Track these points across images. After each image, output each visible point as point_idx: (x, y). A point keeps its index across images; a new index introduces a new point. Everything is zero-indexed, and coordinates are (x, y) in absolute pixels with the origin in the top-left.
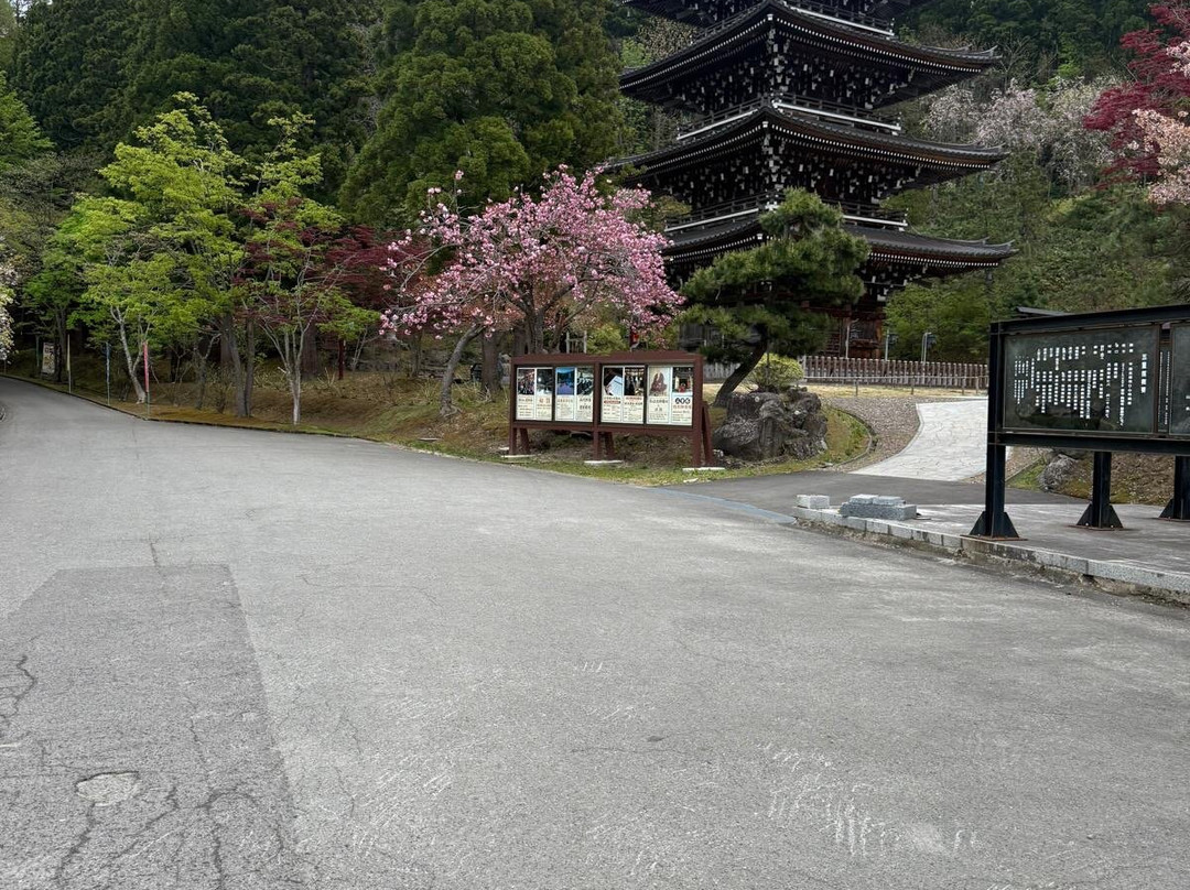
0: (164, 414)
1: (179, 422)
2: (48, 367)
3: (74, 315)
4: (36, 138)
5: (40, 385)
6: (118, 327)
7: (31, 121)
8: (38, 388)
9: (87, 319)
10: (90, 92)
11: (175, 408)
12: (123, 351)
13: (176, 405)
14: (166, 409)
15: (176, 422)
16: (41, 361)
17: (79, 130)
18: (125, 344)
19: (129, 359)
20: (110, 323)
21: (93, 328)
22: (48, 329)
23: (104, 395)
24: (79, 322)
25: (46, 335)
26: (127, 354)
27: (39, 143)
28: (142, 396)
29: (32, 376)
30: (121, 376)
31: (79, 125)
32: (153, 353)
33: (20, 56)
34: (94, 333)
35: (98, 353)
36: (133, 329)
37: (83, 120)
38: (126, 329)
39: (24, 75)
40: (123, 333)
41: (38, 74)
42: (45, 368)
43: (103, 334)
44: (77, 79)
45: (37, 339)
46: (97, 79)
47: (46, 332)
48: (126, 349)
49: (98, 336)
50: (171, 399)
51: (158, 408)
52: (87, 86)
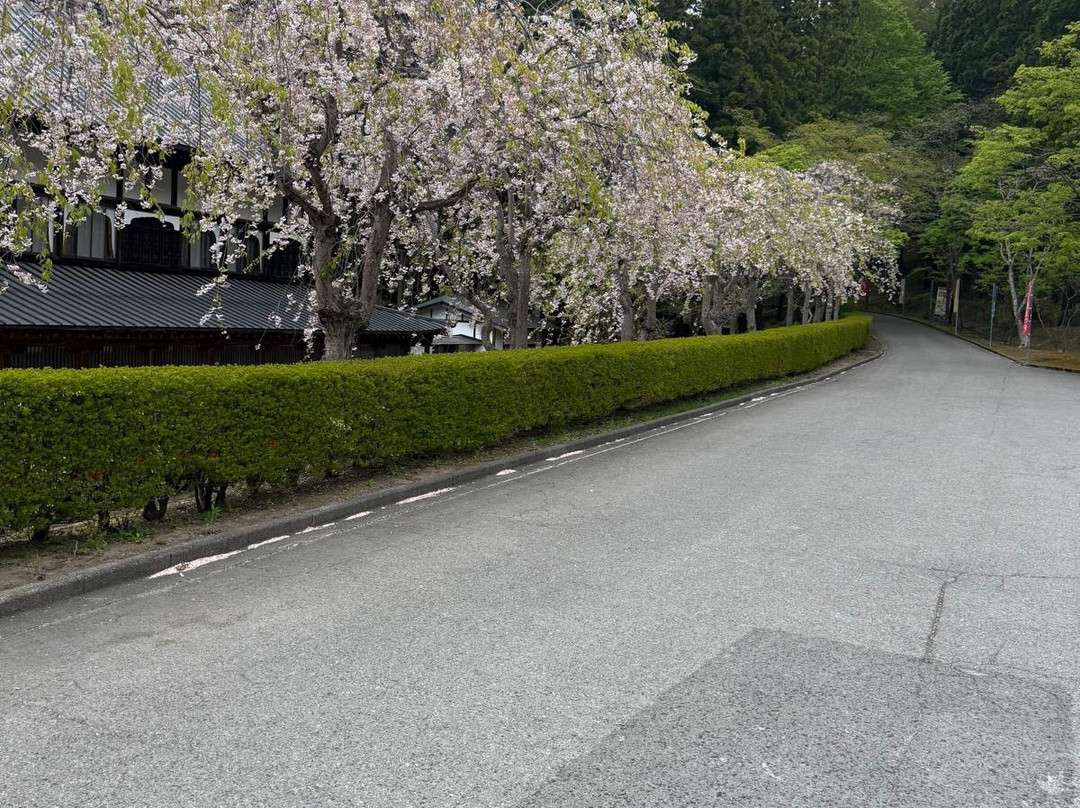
0: (1046, 360)
1: (1062, 369)
2: (940, 310)
3: (966, 257)
4: (948, 92)
5: (930, 326)
6: (1006, 269)
7: (946, 77)
8: (928, 329)
9: (978, 260)
10: (1003, 39)
11: (1059, 354)
12: (1009, 293)
13: (1060, 351)
14: (1048, 354)
15: (1057, 369)
16: (934, 305)
17: (990, 79)
18: (1012, 286)
19: (1015, 302)
20: (999, 265)
21: (981, 270)
22: (943, 273)
23: (987, 338)
24: (970, 264)
25: (941, 279)
26: (1014, 295)
27: (951, 96)
28: (1026, 340)
29: (926, 318)
30: (1006, 319)
31: (990, 74)
32: (1040, 294)
33: (942, 20)
34: (982, 275)
35: (984, 295)
36: (1022, 270)
37: (994, 69)
38: (1014, 271)
39: (945, 35)
40: (1011, 273)
41: (957, 34)
42: (937, 310)
43: (991, 276)
44: (992, 31)
45: (932, 284)
46: (1011, 25)
47: (940, 276)
48: (1013, 291)
49: (985, 279)
50: (1056, 345)
51: (1040, 354)
52: (1002, 34)
